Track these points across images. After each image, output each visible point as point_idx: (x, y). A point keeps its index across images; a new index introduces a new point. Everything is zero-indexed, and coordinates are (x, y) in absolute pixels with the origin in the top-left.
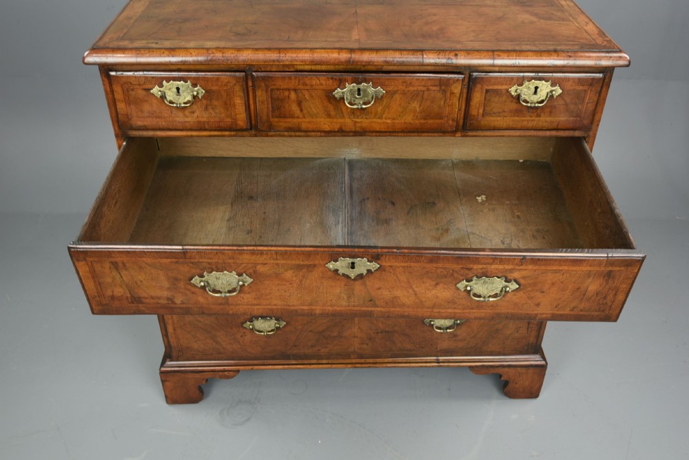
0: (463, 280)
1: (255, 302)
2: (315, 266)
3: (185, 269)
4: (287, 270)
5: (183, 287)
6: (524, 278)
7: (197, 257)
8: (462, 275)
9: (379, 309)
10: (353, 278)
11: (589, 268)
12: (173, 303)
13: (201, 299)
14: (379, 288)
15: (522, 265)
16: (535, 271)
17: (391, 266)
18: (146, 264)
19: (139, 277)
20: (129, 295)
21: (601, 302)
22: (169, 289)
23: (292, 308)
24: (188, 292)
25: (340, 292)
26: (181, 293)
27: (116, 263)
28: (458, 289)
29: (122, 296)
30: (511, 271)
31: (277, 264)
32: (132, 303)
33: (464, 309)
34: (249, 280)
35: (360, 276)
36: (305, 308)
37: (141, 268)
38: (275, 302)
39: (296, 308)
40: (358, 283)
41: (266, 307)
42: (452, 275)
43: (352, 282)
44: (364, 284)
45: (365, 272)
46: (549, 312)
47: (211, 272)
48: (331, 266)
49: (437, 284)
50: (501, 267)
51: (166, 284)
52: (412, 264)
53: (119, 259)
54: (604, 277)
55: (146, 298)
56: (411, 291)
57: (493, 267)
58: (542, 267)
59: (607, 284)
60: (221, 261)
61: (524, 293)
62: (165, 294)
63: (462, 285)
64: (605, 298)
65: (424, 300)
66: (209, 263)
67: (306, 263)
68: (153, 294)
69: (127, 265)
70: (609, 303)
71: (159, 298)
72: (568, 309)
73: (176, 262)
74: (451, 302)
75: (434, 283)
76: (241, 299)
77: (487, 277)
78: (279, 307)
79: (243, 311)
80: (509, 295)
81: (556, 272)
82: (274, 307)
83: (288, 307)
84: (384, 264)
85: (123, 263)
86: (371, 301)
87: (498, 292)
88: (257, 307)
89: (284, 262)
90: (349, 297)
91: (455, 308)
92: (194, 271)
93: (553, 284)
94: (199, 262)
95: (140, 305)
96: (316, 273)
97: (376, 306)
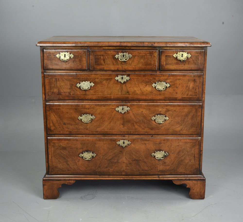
0: (153, 83)
1: (94, 94)
2: (112, 79)
3: (75, 80)
4: (104, 81)
5: (74, 88)
6: (171, 82)
7: (79, 76)
8: (153, 81)
9: (130, 96)
10: (122, 83)
11: (188, 78)
12: (70, 95)
13: (78, 93)
14: (130, 87)
15: (169, 77)
16: (173, 79)
17: (133, 78)
18: (65, 79)
19: (62, 84)
20: (58, 92)
21: (195, 91)
22: (70, 89)
23: (105, 96)
24: (75, 90)
25: (119, 89)
26: (73, 90)
27: (57, 79)
28: (153, 87)
29: (56, 92)
30: (167, 79)
31: (101, 78)
32: (58, 95)
33: (155, 95)
34: (93, 84)
35: (125, 82)
36: (109, 96)
37: (63, 80)
38: (100, 94)
39: (106, 96)
40: (124, 85)
41: (97, 96)
42: (150, 81)
43: (122, 85)
44: (126, 86)
45: (126, 81)
46: (181, 96)
47: (82, 82)
48: (117, 78)
49: (146, 85)
50: (164, 78)
51: (69, 87)
52: (139, 78)
53: (57, 78)
54: (193, 81)
55: (62, 93)
56: (139, 88)
57: (161, 78)
58: (175, 78)
59: (195, 84)
60: (86, 77)
61: (172, 88)
62: (69, 91)
63: (154, 85)
64: (196, 90)
65: (143, 91)
66: (83, 78)
67: (109, 78)
68: (65, 91)
69: (59, 79)
70: (198, 92)
71: (66, 92)
72: (186, 95)
73: (73, 78)
74: (151, 92)
75: (145, 85)
76: (90, 92)
77: (160, 82)
78: (101, 96)
79: (90, 98)
80: (168, 89)
81: (179, 79)
82: (99, 96)
83: (104, 96)
84: (131, 78)
85: (58, 79)
86: (128, 92)
87: (164, 88)
88: (95, 96)
89: (103, 77)
90: (121, 91)
91: (153, 95)
92: (78, 81)
93: (179, 84)
94: (80, 78)
95: (60, 96)
96: (112, 82)
97: (129, 94)
